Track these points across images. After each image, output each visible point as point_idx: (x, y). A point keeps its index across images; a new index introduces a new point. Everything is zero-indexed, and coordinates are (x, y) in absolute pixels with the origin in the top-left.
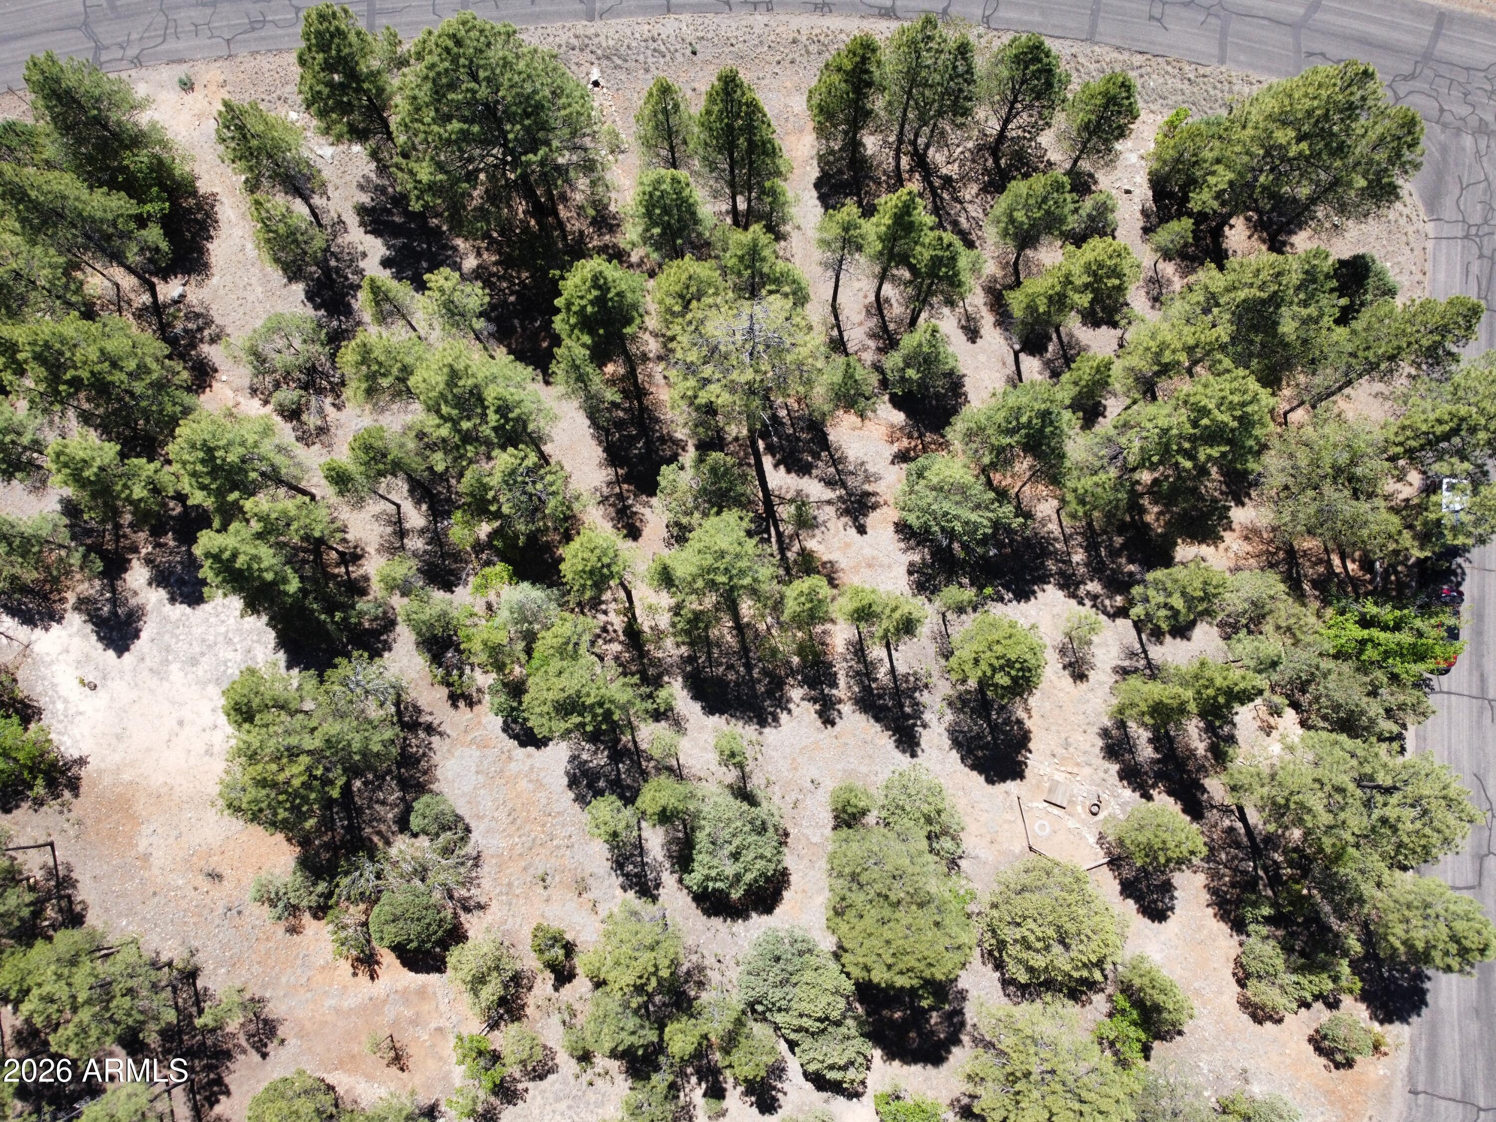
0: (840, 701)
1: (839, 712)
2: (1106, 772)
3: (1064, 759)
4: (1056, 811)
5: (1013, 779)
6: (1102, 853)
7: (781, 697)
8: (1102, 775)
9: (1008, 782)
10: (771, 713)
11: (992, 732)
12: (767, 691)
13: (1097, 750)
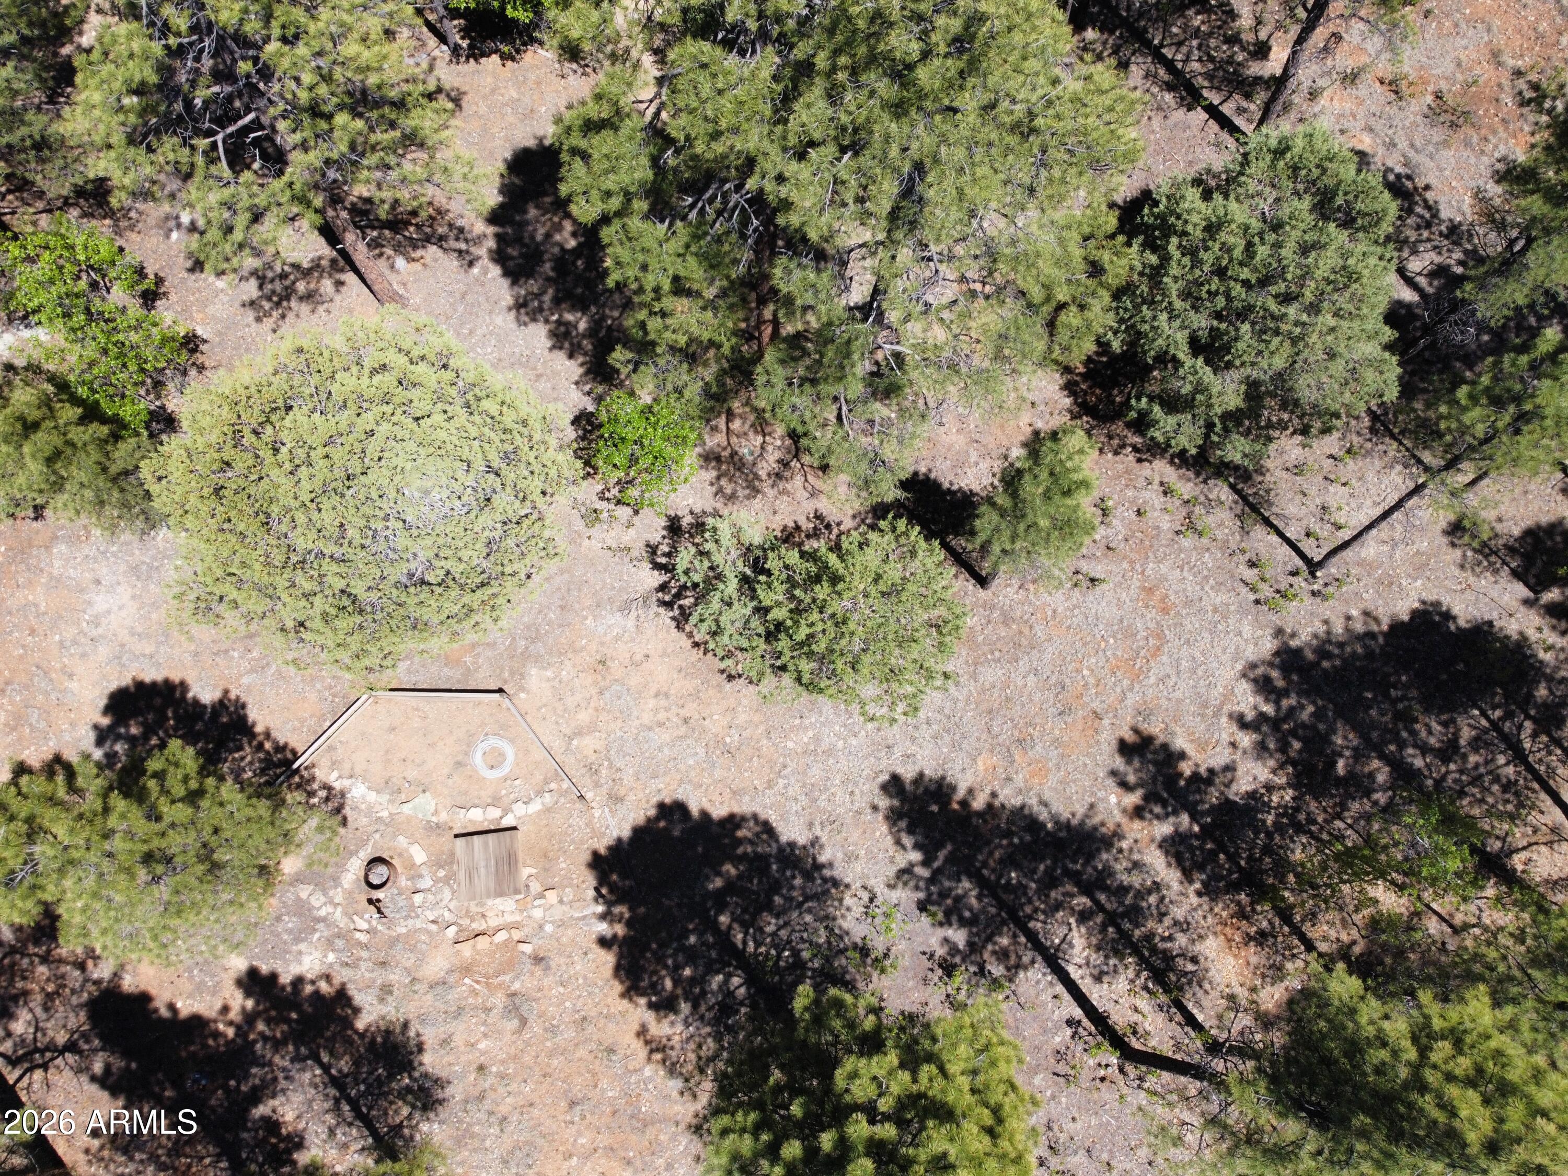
0: (1138, 813)
1: (1125, 786)
2: (386, 990)
3: (509, 965)
4: (477, 817)
5: (617, 848)
6: (321, 774)
7: (1284, 748)
8: (395, 977)
9: (626, 833)
10: (1284, 693)
11: (724, 938)
12: (1325, 739)
13: (430, 1036)
